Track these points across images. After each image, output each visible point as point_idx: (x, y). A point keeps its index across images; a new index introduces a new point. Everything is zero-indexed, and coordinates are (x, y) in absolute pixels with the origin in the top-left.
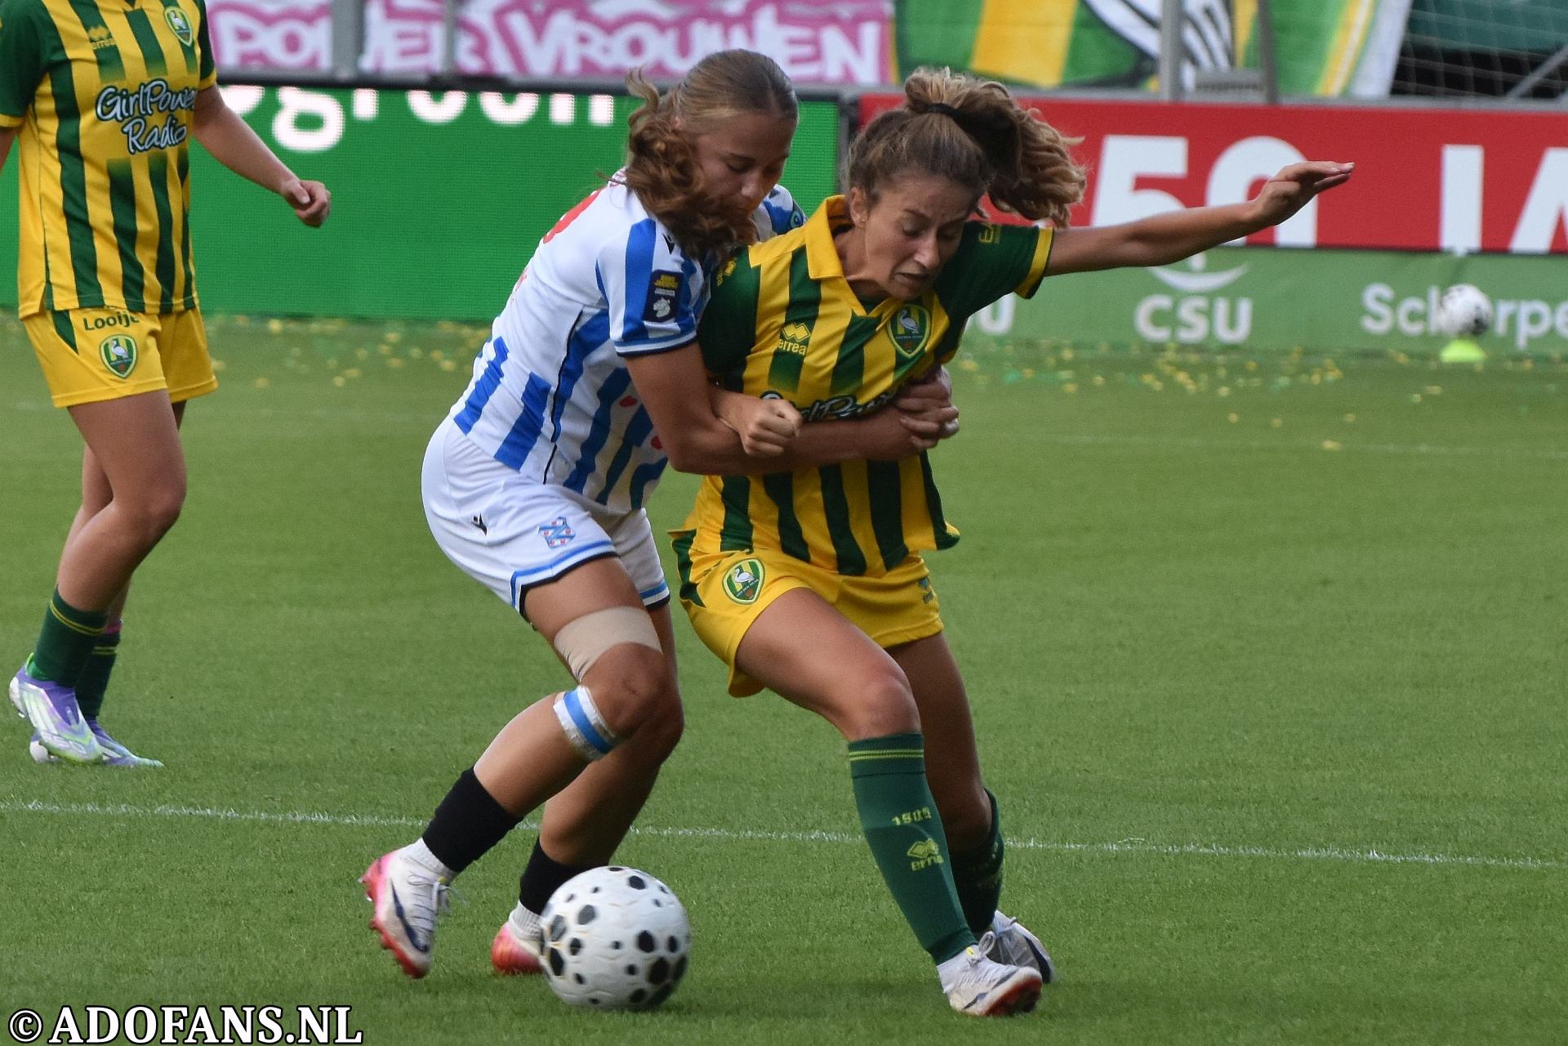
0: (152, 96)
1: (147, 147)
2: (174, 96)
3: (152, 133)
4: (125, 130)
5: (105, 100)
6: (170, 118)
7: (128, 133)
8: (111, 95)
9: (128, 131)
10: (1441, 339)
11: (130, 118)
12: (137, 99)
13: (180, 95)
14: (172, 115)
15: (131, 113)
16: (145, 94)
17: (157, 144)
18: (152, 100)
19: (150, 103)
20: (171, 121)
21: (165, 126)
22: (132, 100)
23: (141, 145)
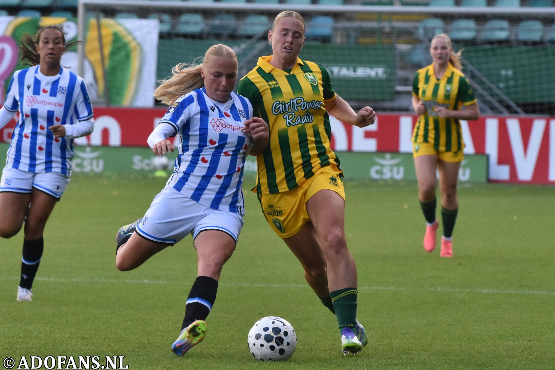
0: (297, 103)
1: (296, 124)
2: (308, 103)
3: (298, 118)
4: (285, 117)
5: (275, 107)
6: (307, 112)
7: (286, 118)
8: (277, 105)
9: (286, 117)
10: (155, 169)
11: (287, 112)
12: (290, 105)
13: (311, 103)
14: (308, 111)
15: (287, 110)
16: (293, 103)
17: (301, 122)
18: (297, 105)
19: (297, 107)
20: (307, 114)
21: (305, 115)
22: (287, 105)
23: (294, 123)
